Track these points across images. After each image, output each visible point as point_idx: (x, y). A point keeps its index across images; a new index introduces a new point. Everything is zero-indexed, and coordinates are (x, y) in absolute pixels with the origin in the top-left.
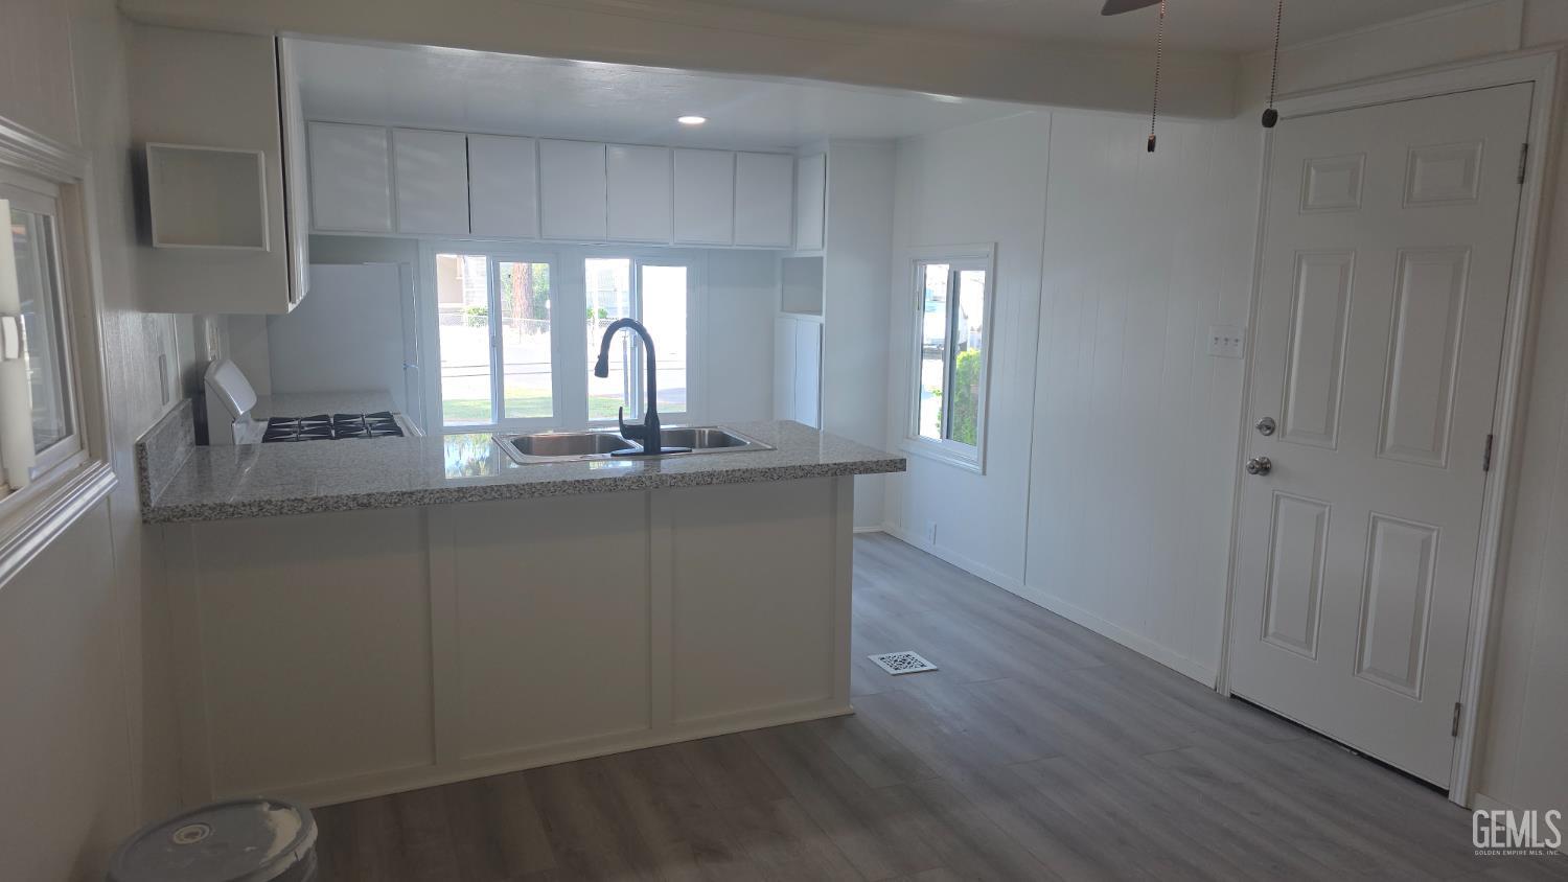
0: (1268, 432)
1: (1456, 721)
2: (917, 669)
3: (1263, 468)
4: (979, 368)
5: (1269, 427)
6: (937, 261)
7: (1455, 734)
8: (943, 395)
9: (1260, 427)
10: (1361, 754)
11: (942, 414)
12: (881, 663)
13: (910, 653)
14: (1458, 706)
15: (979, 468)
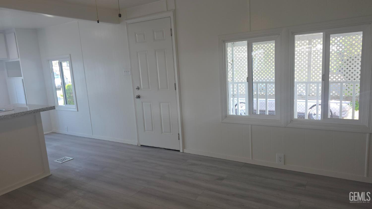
0: (138, 89)
1: (179, 137)
2: (68, 160)
3: (139, 97)
4: (72, 88)
5: (138, 88)
6: (54, 60)
7: (179, 139)
8: (63, 96)
9: (137, 89)
10: (165, 149)
11: (64, 101)
12: (58, 162)
13: (66, 157)
14: (179, 134)
15: (76, 110)
